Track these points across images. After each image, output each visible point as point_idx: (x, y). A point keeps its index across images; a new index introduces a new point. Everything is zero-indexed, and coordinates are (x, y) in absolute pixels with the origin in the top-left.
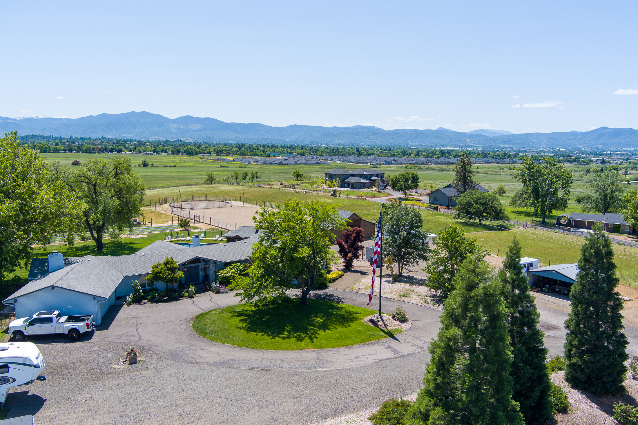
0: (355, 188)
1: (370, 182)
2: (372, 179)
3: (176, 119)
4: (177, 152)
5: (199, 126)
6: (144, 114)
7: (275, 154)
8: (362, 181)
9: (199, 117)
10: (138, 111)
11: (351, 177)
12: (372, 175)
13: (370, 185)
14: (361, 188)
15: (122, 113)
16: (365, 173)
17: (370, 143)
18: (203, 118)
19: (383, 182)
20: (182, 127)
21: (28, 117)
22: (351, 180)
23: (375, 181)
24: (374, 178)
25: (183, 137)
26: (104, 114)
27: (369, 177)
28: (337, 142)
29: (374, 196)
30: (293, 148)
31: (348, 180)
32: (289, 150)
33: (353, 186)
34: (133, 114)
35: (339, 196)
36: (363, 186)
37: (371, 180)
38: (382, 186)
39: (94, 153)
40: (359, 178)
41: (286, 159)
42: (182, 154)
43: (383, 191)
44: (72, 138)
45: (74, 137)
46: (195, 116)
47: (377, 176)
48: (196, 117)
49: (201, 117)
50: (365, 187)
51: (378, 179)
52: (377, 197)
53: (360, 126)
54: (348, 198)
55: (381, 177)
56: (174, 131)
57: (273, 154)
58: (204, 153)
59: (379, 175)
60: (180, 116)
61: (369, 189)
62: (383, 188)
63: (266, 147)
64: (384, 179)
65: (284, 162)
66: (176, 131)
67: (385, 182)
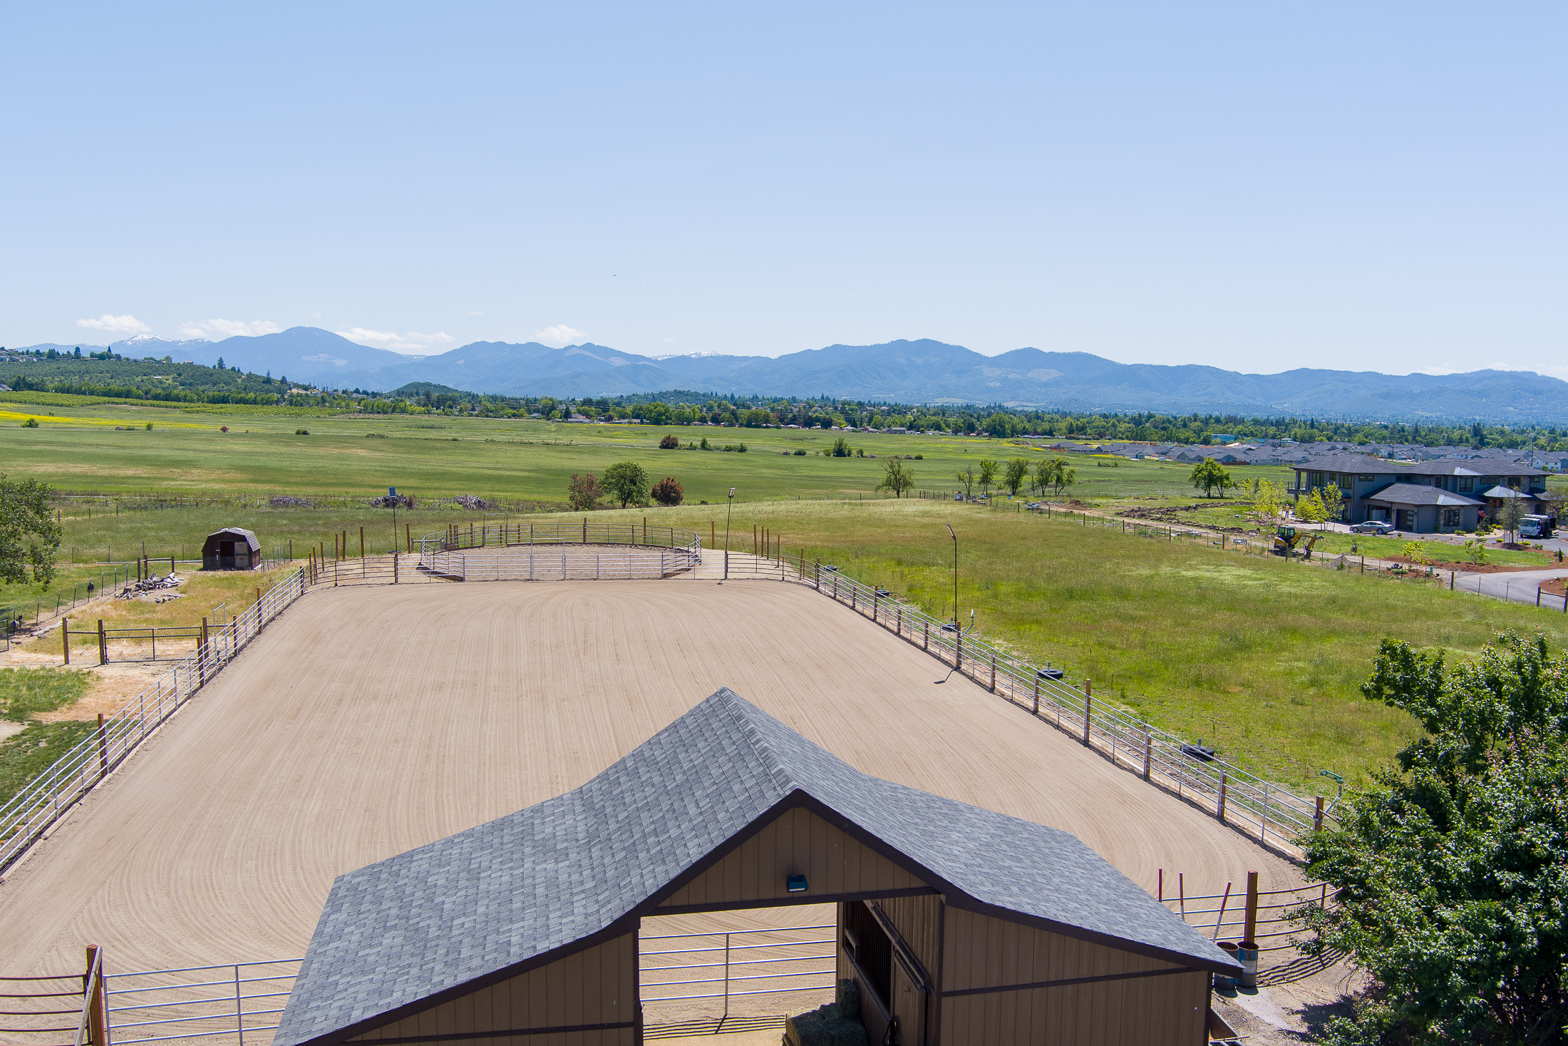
0: (1409, 529)
1: (1481, 508)
2: (1487, 494)
3: (1000, 356)
4: (968, 429)
5: (1055, 374)
6: (927, 346)
7: (1226, 438)
8: (1444, 499)
9: (1056, 351)
10: (912, 338)
11: (1398, 485)
12: (1491, 481)
13: (1480, 519)
14: (1435, 530)
15: (877, 343)
16: (1458, 471)
17: (1521, 417)
18: (1064, 354)
19: (1539, 510)
20: (1012, 376)
22: (1398, 495)
23: (1499, 502)
24: (1496, 492)
25: (1013, 399)
26: (837, 347)
27: (1476, 486)
28: (1421, 413)
29: (1478, 564)
30: (1287, 425)
31: (1384, 496)
32: (1272, 430)
33: (1403, 519)
34: (901, 345)
35: (1308, 556)
36: (1449, 521)
37: (1486, 499)
38: (1532, 524)
39: (767, 427)
40: (1430, 488)
41: (1250, 449)
42: (978, 435)
43: (1532, 543)
44: (757, 397)
45: (760, 397)
47: (1512, 481)
48: (1047, 350)
49: (1061, 351)
50: (1457, 524)
51: (1512, 493)
52: (1496, 569)
53: (1490, 370)
54: (1341, 567)
55: (1532, 491)
56: (992, 385)
57: (1220, 437)
58: (1036, 433)
59: (1524, 482)
60: (1008, 350)
61: (1472, 536)
62: (1534, 530)
63: (1212, 420)
64: (1541, 496)
65: (1240, 457)
66: (998, 384)
67: (1548, 511)
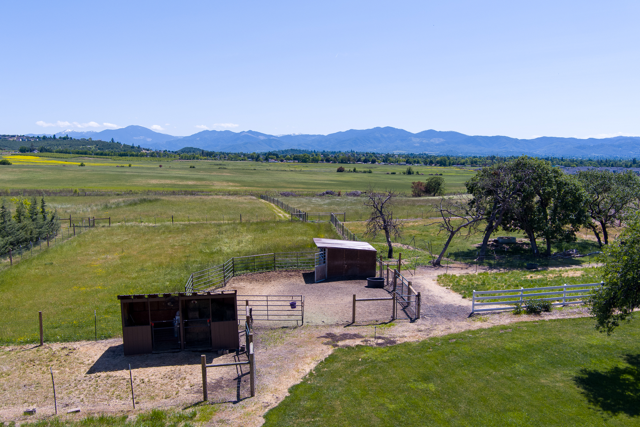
3: (419, 133)
4: (430, 163)
5: (442, 140)
6: (388, 129)
9: (442, 131)
10: (382, 126)
15: (368, 128)
18: (445, 132)
20: (424, 141)
21: (287, 134)
26: (351, 131)
34: (378, 129)
39: (350, 163)
46: (438, 130)
53: (621, 136)
58: (458, 164)
66: (418, 145)
